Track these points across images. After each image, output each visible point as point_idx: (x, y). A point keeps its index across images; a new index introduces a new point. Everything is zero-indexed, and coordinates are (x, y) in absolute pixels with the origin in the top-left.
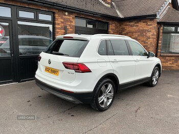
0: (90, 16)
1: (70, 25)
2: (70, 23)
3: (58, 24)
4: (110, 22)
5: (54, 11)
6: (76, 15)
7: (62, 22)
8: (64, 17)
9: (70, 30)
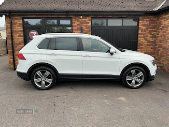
0: (109, 15)
1: (86, 26)
2: (86, 25)
3: (75, 26)
4: (140, 18)
5: (71, 17)
6: (93, 17)
7: (78, 25)
8: (80, 20)
9: (86, 30)
